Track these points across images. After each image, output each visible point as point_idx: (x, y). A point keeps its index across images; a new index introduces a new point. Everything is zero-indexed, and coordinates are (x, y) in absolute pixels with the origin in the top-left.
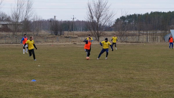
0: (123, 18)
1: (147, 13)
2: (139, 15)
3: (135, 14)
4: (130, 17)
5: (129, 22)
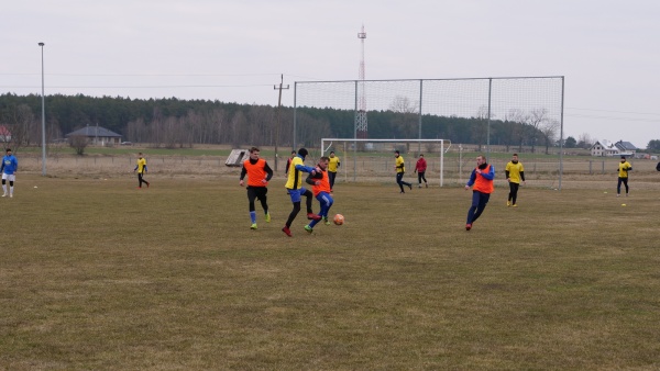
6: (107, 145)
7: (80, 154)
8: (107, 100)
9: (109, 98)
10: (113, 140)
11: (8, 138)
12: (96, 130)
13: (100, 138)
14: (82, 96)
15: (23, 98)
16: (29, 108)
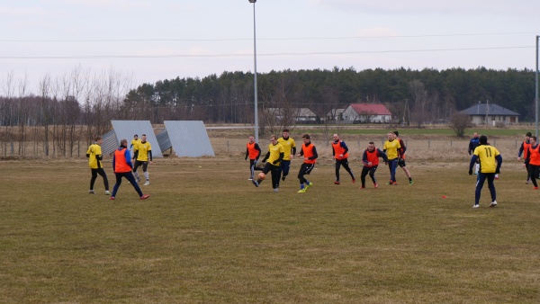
0: (146, 89)
1: (214, 77)
2: (190, 80)
3: (178, 79)
4: (165, 87)
5: (162, 101)
6: (497, 126)
7: (461, 136)
8: (512, 73)
9: (515, 71)
10: (508, 119)
11: (388, 118)
12: (488, 108)
13: (493, 117)
14: (484, 69)
15: (417, 73)
16: (422, 84)
